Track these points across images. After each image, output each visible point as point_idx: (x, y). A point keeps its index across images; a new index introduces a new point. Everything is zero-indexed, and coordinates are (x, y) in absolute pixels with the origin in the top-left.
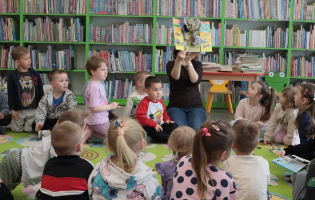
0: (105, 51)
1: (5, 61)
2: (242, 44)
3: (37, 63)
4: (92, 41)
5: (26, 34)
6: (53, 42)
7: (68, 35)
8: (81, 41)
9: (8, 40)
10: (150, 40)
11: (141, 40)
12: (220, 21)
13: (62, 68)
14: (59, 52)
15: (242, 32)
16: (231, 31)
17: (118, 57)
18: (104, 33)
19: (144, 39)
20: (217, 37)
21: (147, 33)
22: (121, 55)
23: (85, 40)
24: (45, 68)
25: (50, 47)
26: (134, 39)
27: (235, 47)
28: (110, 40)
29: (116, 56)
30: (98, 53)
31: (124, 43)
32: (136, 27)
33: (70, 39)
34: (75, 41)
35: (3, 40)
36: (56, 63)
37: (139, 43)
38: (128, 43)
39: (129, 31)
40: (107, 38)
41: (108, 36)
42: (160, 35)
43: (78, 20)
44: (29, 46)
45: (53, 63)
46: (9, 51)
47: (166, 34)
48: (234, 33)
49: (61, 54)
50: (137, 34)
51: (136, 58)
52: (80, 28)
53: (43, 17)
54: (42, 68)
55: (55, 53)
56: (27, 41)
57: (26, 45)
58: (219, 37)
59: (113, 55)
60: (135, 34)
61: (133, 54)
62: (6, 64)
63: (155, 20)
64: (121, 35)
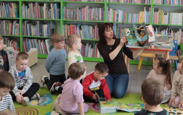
0: (73, 25)
1: (11, 30)
2: (165, 22)
3: (31, 32)
4: (65, 19)
5: (24, 13)
6: (40, 19)
7: (49, 14)
8: (58, 19)
9: (12, 17)
10: (102, 19)
11: (97, 19)
12: (150, 6)
13: (46, 36)
14: (44, 25)
15: (166, 14)
16: (158, 13)
17: (81, 30)
18: (72, 13)
19: (98, 18)
20: (148, 17)
21: (100, 14)
22: (83, 28)
23: (60, 18)
24: (36, 35)
25: (38, 22)
26: (92, 18)
27: (160, 24)
28: (76, 18)
29: (80, 28)
30: (68, 26)
31: (85, 20)
32: (93, 10)
33: (50, 17)
34: (53, 19)
35: (9, 17)
36: (42, 33)
37: (95, 20)
38: (88, 21)
39: (88, 13)
40: (74, 17)
41: (75, 15)
42: (108, 16)
43: (56, 5)
44: (25, 21)
45: (40, 32)
46: (13, 24)
47: (113, 15)
48: (160, 14)
49: (45, 27)
50: (93, 15)
51: (93, 30)
52: (57, 10)
53: (34, 3)
54: (33, 35)
55: (41, 26)
56: (24, 18)
57: (24, 21)
58: (149, 18)
59: (78, 28)
60: (92, 14)
61: (91, 28)
62: (12, 33)
63: (105, 5)
64: (83, 15)
